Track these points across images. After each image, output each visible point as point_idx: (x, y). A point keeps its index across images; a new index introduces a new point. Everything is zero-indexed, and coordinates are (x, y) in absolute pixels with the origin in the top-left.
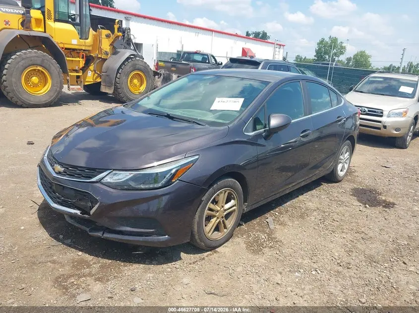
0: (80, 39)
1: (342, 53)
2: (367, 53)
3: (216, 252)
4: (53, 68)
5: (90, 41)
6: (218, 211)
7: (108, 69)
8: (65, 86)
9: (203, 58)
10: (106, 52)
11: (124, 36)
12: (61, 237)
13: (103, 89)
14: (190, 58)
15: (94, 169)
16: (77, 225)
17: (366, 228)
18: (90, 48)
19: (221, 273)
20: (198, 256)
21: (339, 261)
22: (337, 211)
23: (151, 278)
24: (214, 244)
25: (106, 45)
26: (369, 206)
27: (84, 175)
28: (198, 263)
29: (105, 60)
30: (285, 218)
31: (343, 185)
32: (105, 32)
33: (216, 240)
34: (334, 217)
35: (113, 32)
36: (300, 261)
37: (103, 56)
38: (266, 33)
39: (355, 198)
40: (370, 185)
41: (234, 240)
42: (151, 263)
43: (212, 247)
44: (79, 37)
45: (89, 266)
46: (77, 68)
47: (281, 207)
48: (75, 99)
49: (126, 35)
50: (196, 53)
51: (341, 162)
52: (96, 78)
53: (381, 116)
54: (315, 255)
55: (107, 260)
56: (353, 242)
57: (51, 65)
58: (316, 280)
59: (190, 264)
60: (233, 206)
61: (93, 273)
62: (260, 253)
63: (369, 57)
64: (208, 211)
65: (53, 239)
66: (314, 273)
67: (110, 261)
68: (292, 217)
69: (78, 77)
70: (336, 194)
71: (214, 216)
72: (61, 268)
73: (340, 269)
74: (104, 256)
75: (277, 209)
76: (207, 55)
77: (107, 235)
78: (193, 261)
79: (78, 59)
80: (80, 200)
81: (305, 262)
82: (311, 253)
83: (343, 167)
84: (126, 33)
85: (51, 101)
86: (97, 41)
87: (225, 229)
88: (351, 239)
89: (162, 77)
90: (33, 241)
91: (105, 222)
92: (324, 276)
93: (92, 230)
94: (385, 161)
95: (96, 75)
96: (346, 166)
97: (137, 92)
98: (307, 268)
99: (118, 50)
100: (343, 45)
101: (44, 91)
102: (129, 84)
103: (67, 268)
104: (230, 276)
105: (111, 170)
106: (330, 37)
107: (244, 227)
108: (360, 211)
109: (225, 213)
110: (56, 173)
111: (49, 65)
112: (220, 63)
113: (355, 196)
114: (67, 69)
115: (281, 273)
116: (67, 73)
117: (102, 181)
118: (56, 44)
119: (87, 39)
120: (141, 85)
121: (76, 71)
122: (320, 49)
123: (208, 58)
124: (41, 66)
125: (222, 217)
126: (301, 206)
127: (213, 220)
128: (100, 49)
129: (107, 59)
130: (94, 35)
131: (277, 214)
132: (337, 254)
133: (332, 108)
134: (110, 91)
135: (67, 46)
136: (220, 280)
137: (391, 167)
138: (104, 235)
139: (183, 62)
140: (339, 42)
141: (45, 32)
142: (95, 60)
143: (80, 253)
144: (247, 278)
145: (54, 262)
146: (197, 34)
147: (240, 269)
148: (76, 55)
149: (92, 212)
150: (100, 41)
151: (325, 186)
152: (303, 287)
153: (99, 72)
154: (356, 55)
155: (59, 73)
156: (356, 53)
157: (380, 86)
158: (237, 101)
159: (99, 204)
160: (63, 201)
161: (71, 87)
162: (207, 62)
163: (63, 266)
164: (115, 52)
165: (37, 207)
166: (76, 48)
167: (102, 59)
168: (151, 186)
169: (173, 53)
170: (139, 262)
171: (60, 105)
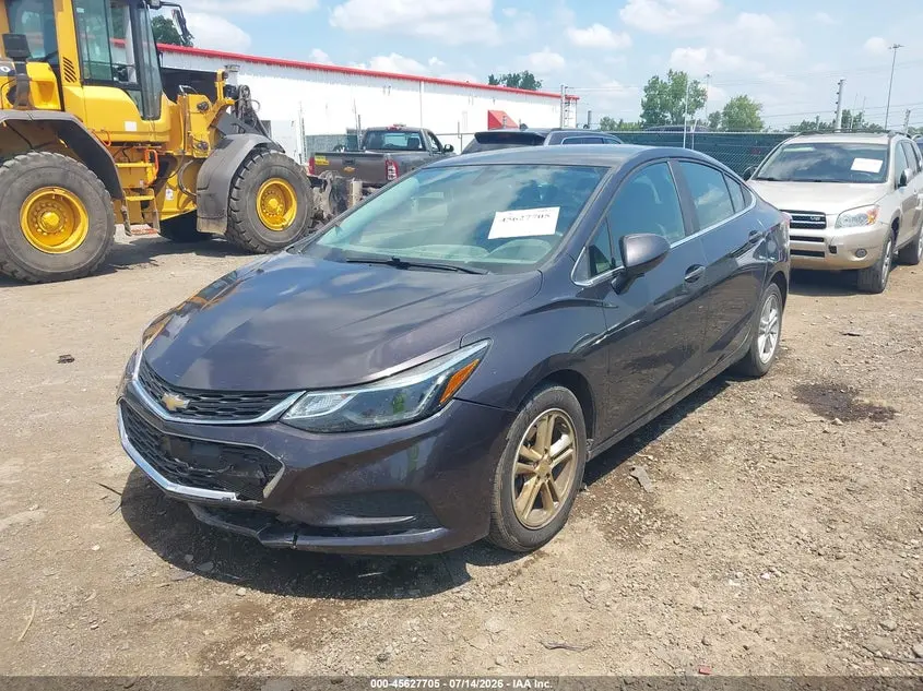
0: (143, 118)
1: (699, 105)
2: (752, 99)
3: (542, 555)
4: (89, 189)
5: (163, 122)
6: (537, 463)
7: (210, 180)
8: (120, 228)
9: (410, 140)
10: (202, 143)
11: (237, 104)
12: (189, 558)
13: (203, 227)
14: (382, 142)
15: (262, 394)
16: (227, 526)
17: (850, 468)
18: (165, 139)
19: (566, 600)
20: (505, 567)
21: (814, 546)
22: (776, 437)
23: (416, 628)
24: (535, 538)
25: (200, 128)
26: (841, 419)
27: (239, 410)
28: (512, 583)
29: (201, 161)
30: (670, 466)
31: (773, 383)
32: (196, 99)
33: (538, 529)
34: (773, 452)
35: (213, 97)
36: (730, 553)
37: (197, 154)
38: (532, 77)
39: (807, 406)
40: (830, 377)
41: (575, 525)
42: (405, 595)
43: (532, 546)
44: (138, 114)
45: (268, 617)
46: (141, 184)
47: (655, 443)
48: (141, 254)
49: (241, 103)
50: (393, 130)
51: (763, 333)
52: (186, 203)
53: (823, 227)
54: (757, 537)
55: (306, 599)
56: (830, 500)
57: (84, 182)
58: (777, 592)
59: (493, 587)
60: (567, 448)
61: (283, 631)
62: (638, 546)
63: (758, 107)
64: (519, 464)
65: (171, 566)
66: (767, 576)
67: (314, 601)
68: (684, 461)
69: (145, 204)
70: (763, 403)
71: (532, 474)
72: (205, 628)
73: (821, 561)
74: (298, 592)
75: (648, 448)
76: (419, 133)
77: (305, 542)
78: (497, 579)
79: (142, 164)
80: (236, 467)
81: (740, 555)
82: (747, 532)
83: (768, 341)
84: (241, 97)
85: (92, 264)
86: (180, 121)
87: (554, 500)
88: (823, 494)
89: (329, 188)
90: (129, 574)
91: (300, 511)
92: (793, 581)
93: (267, 533)
94: (846, 321)
95: (184, 196)
96: (773, 340)
97: (277, 227)
98: (749, 567)
99: (229, 137)
100: (700, 87)
101: (72, 242)
102: (259, 211)
103: (220, 627)
104: (589, 605)
105: (301, 390)
106: (671, 72)
107: (588, 493)
108: (825, 432)
109: (552, 466)
110: (171, 413)
111: (80, 183)
112: (448, 147)
113: (805, 403)
114: (119, 187)
115: (696, 585)
116: (121, 197)
117: (285, 418)
118: (92, 135)
119: (158, 118)
120: (286, 209)
121: (140, 191)
122: (651, 99)
123: (422, 138)
124: (62, 186)
125: (548, 475)
126: (698, 434)
127: (530, 483)
128: (189, 139)
129: (205, 159)
130: (171, 108)
131: (651, 457)
132: (804, 531)
133: (737, 215)
134: (218, 230)
135: (115, 138)
136: (568, 615)
137: (862, 333)
138: (298, 542)
139: (367, 152)
140: (690, 81)
141: (63, 110)
142: (179, 164)
143: (242, 591)
144: (628, 604)
145: (187, 616)
146: (387, 90)
147: (604, 586)
148: (136, 154)
149: (267, 491)
150: (187, 122)
151: (735, 388)
152: (753, 609)
153: (190, 189)
154: (730, 107)
155: (103, 198)
156: (728, 101)
157: (803, 164)
158: (544, 214)
159: (283, 469)
160: (193, 474)
161: (132, 227)
162: (421, 147)
163: (210, 623)
164: (221, 142)
165: (119, 499)
166: (135, 140)
167: (194, 158)
168: (395, 419)
169: (338, 136)
170: (380, 596)
171: (112, 270)
